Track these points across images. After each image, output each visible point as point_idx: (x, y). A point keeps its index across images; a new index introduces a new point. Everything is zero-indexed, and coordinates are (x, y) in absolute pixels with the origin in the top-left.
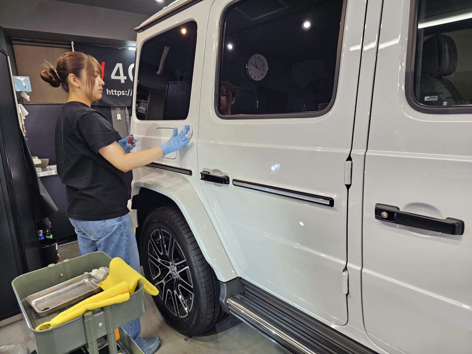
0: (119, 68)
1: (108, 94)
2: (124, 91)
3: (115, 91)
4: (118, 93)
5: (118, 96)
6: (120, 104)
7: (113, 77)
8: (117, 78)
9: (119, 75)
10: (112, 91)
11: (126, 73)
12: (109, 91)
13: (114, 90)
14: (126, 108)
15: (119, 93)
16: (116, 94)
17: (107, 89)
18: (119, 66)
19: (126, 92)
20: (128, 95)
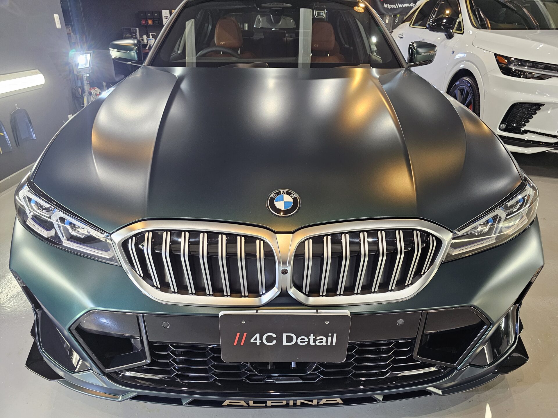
1: (384, 7)
2: (393, 5)
3: (389, 5)
4: (390, 6)
5: (390, 8)
6: (390, 13)
10: (387, 5)
12: (385, 5)
14: (393, 16)
16: (388, 7)
17: (384, 4)
19: (395, 5)
20: (395, 8)
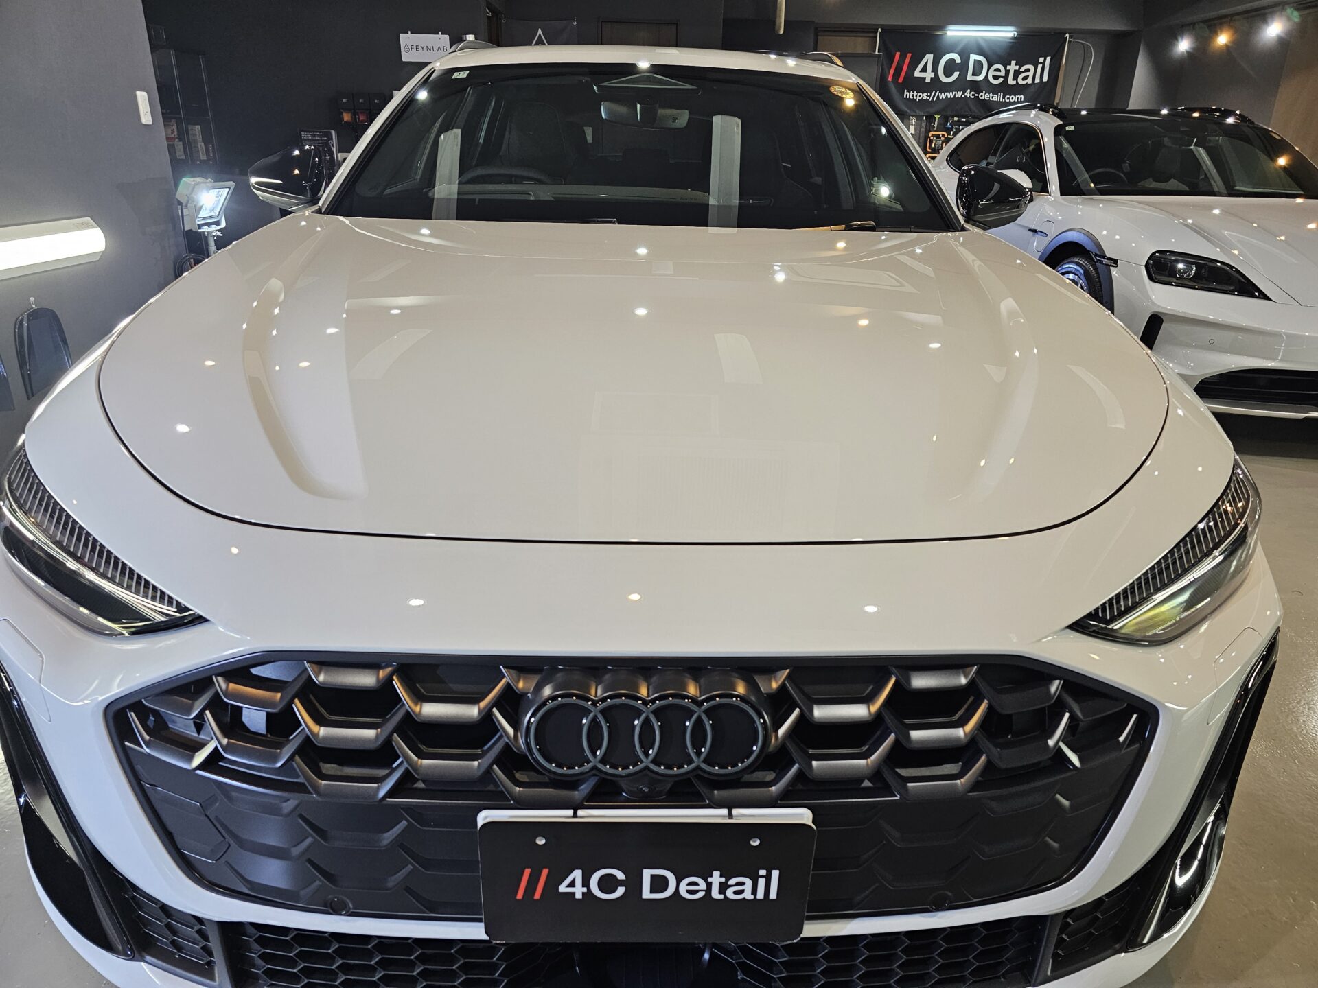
0: (927, 62)
4: (918, 96)
5: (918, 100)
7: (917, 74)
8: (922, 75)
9: (926, 71)
10: (911, 93)
11: (935, 69)
12: (908, 93)
13: (913, 92)
14: (924, 118)
15: (920, 96)
16: (915, 98)
17: (906, 91)
18: (929, 58)
19: (929, 94)
20: (930, 100)
